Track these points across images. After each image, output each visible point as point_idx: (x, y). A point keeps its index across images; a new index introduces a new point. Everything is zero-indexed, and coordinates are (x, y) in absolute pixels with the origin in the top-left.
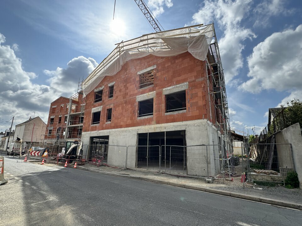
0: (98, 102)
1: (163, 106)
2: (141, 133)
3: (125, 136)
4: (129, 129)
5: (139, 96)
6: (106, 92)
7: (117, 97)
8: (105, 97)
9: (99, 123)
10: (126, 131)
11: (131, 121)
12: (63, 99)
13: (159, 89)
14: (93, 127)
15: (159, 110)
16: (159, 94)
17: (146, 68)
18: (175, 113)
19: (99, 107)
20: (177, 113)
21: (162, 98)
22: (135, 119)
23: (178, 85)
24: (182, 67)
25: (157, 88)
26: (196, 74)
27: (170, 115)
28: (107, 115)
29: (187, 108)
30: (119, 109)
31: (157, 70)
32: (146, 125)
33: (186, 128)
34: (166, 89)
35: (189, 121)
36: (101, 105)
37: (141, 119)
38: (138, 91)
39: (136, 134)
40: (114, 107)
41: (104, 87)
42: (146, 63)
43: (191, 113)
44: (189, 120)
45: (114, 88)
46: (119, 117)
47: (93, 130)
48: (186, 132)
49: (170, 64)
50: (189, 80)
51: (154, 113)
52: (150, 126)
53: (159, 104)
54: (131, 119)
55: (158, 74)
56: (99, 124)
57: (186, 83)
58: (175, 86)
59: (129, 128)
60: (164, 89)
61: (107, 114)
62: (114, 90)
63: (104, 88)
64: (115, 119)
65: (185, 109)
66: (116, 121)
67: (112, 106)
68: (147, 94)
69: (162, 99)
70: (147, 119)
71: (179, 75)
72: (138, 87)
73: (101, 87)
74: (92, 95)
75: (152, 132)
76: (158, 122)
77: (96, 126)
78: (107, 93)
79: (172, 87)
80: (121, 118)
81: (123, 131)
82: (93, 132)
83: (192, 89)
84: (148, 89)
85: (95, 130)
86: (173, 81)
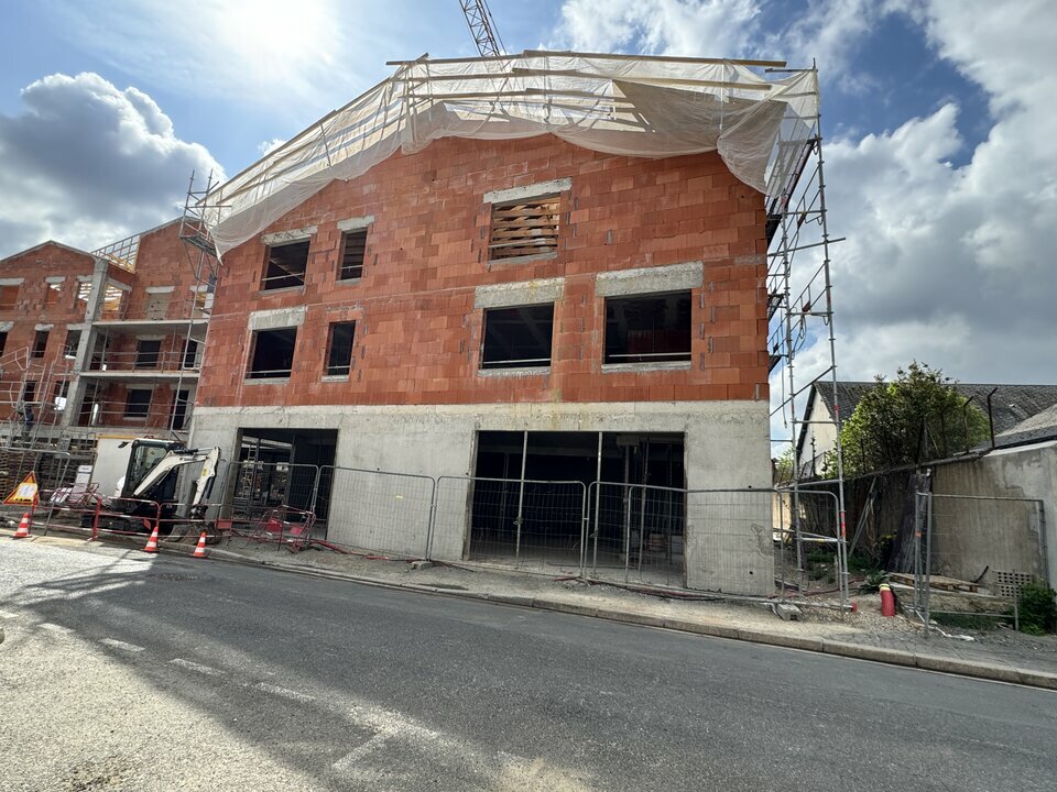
0: (282, 290)
1: (596, 338)
2: (491, 428)
3: (418, 438)
4: (437, 411)
5: (489, 288)
6: (328, 251)
7: (382, 280)
8: (321, 271)
9: (288, 375)
10: (421, 419)
11: (447, 379)
12: (58, 252)
13: (580, 271)
14: (256, 388)
15: (576, 350)
16: (579, 293)
17: (524, 183)
18: (645, 369)
19: (288, 310)
20: (655, 369)
21: (591, 308)
22: (465, 376)
23: (660, 269)
24: (683, 204)
25: (569, 267)
26: (736, 239)
27: (624, 373)
28: (328, 345)
29: (694, 353)
30: (394, 330)
31: (576, 199)
32: (516, 401)
33: (686, 427)
34: (612, 274)
35: (700, 403)
36: (299, 302)
37: (495, 379)
38: (483, 268)
39: (470, 430)
40: (368, 316)
41: (314, 229)
42: (526, 164)
43: (709, 373)
44: (701, 399)
45: (370, 240)
46: (391, 360)
47: (255, 403)
48: (688, 442)
49: (631, 186)
50: (705, 256)
51: (554, 359)
52: (535, 408)
53: (577, 328)
54: (450, 372)
55: (580, 217)
56: (287, 379)
57: (693, 266)
58: (650, 270)
59: (438, 407)
60: (602, 276)
61: (328, 341)
62: (370, 250)
63: (315, 236)
64: (371, 367)
65: (688, 358)
66: (376, 374)
67: (354, 313)
68: (527, 284)
69: (593, 313)
70: (525, 381)
71: (670, 232)
72: (485, 251)
73: (300, 226)
74: (253, 258)
75: (542, 429)
76: (570, 396)
77: (269, 389)
78: (334, 257)
79: (636, 271)
80: (398, 366)
81: (406, 419)
82: (252, 410)
83: (717, 290)
84: (528, 266)
85: (267, 403)
86: (641, 250)
